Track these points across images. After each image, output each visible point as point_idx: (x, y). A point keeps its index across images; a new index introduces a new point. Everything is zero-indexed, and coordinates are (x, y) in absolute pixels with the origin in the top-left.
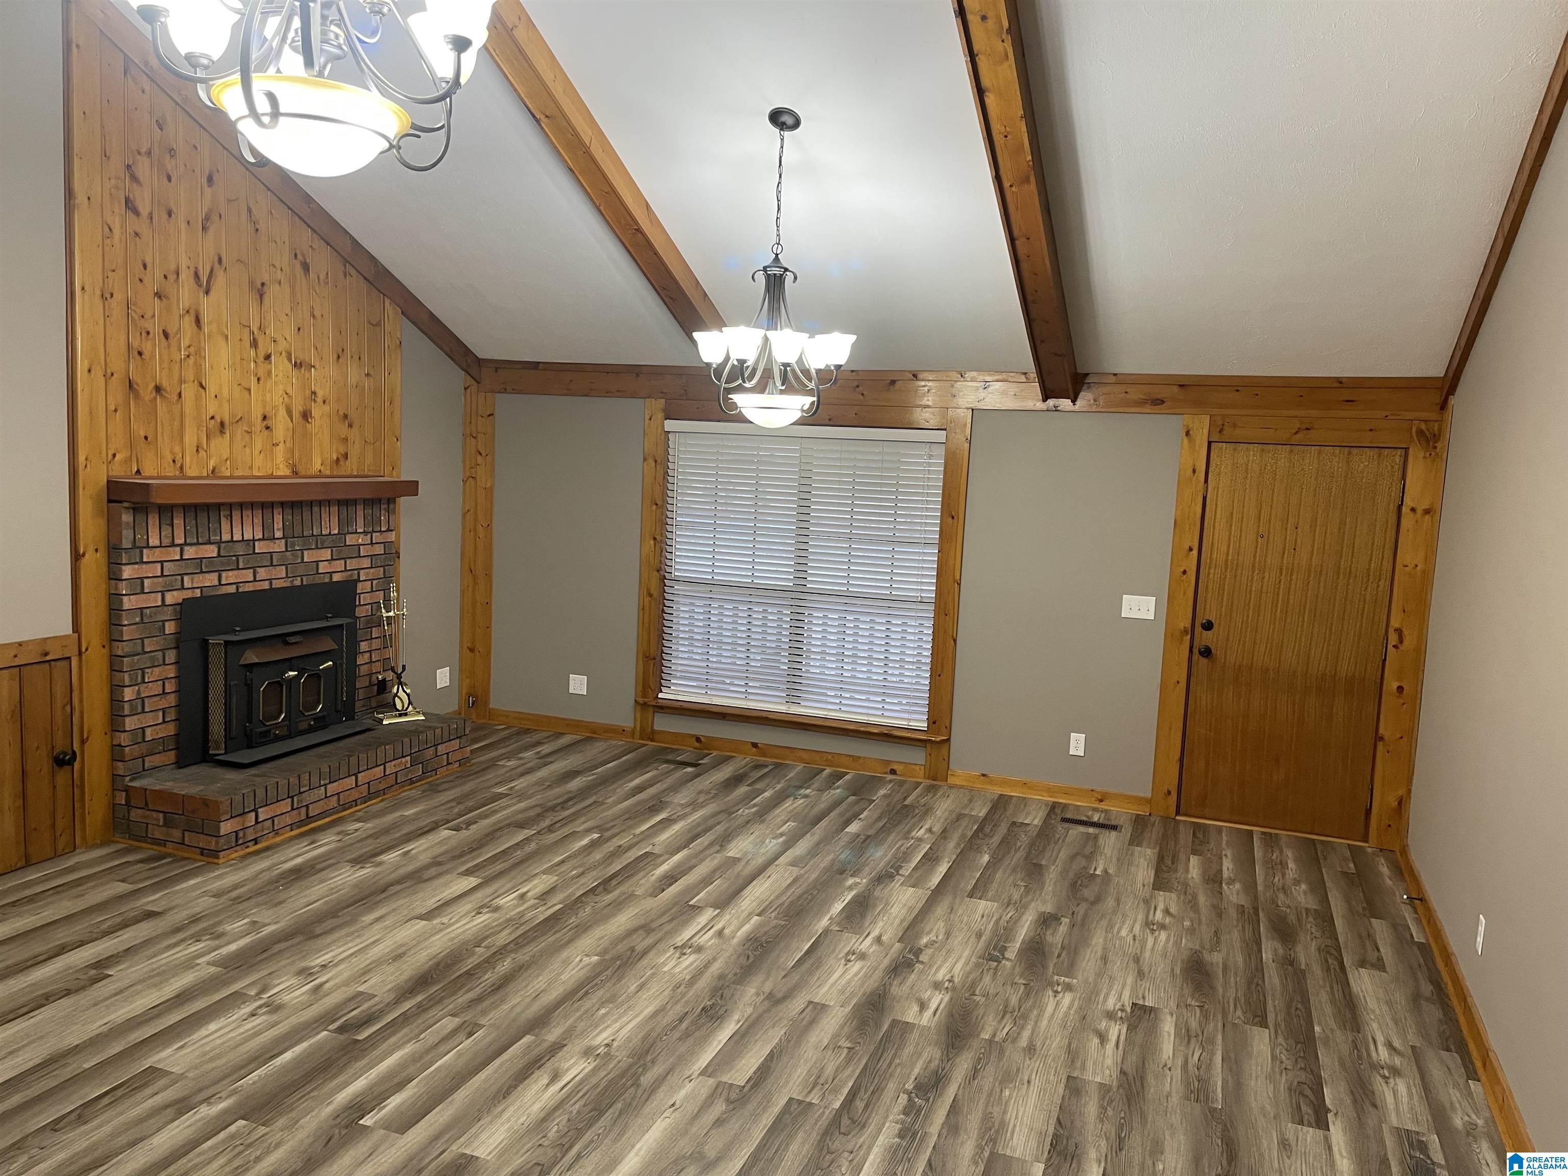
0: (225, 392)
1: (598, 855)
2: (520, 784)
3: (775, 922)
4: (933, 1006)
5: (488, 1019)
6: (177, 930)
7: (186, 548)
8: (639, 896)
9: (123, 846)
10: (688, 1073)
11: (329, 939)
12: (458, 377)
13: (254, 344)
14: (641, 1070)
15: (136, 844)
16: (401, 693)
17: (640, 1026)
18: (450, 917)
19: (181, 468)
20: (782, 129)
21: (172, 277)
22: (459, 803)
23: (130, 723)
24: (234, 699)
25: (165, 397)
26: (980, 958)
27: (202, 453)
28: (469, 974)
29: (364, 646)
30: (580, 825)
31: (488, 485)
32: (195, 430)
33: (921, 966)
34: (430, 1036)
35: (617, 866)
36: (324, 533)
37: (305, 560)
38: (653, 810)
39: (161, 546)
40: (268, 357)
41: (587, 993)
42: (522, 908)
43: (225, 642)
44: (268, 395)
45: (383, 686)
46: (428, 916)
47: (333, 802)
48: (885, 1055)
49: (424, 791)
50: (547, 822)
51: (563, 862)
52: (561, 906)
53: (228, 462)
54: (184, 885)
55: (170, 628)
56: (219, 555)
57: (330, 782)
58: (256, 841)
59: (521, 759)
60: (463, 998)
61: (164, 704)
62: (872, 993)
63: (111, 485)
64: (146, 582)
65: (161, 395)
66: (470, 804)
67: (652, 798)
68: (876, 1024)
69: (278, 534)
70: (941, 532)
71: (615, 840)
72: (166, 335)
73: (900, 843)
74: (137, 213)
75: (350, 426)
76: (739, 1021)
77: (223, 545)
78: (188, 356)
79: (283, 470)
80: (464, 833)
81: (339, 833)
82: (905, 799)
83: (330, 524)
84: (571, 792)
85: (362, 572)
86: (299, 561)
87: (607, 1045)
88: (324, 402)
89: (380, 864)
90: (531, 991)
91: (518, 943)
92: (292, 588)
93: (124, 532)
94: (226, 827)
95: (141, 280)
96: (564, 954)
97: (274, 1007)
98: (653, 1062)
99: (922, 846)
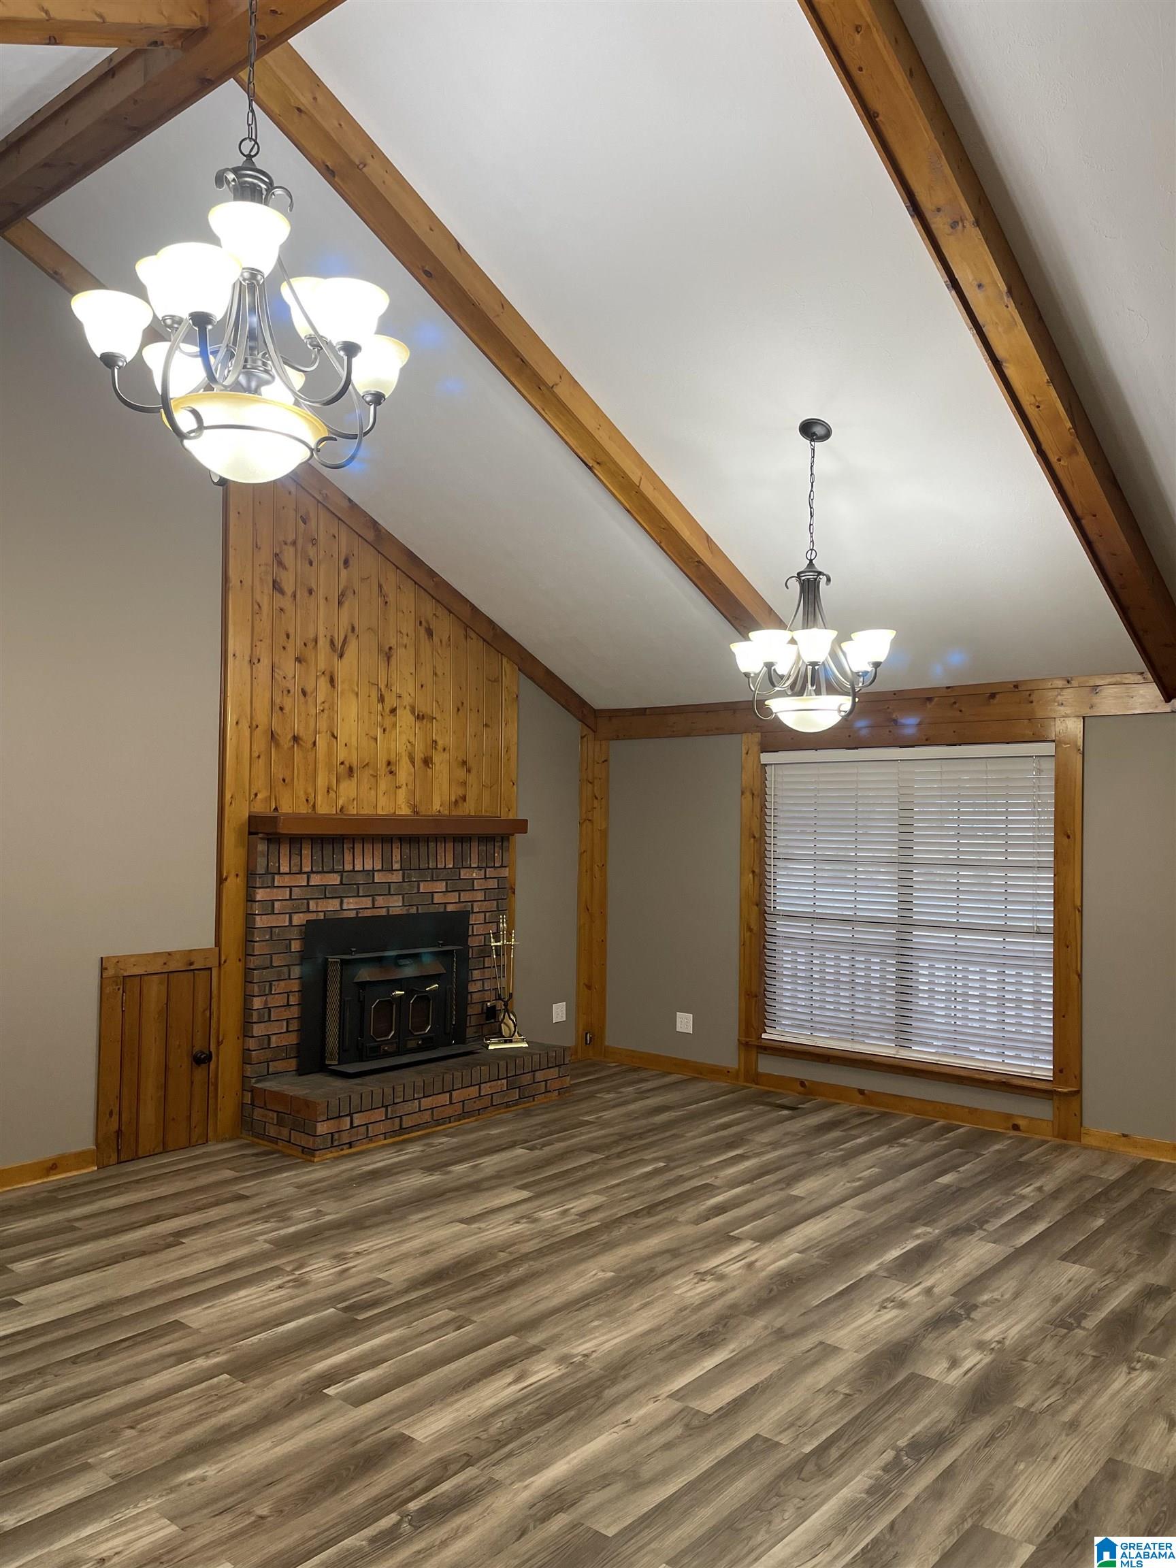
0: (354, 743)
1: (655, 1182)
2: (607, 1115)
3: (816, 1260)
4: (967, 1365)
5: (481, 1316)
6: (255, 1211)
7: (312, 875)
8: (680, 1222)
9: (246, 1141)
10: (656, 1393)
11: (374, 1231)
12: (573, 727)
13: (381, 699)
14: (609, 1383)
15: (256, 1140)
16: (507, 1020)
17: (629, 1341)
18: (487, 1224)
19: (314, 806)
20: (812, 440)
21: (311, 645)
22: (544, 1127)
23: (258, 1030)
24: (348, 1014)
25: (301, 745)
26: (1047, 1322)
27: (332, 794)
28: (483, 1275)
29: (476, 974)
30: (648, 1155)
31: (604, 827)
32: (327, 773)
33: (970, 1323)
34: (422, 1325)
35: (671, 1193)
36: (439, 866)
37: (421, 891)
38: (731, 1145)
39: (290, 873)
40: (393, 711)
41: (588, 1305)
42: (559, 1223)
43: (341, 960)
44: (393, 744)
45: (491, 1013)
46: (467, 1221)
47: (426, 1116)
48: (887, 1407)
49: (517, 1115)
50: (620, 1149)
51: (618, 1185)
52: (597, 1224)
53: (355, 802)
54: (279, 1176)
55: (296, 946)
56: (342, 883)
57: (424, 1097)
58: (350, 1145)
59: (620, 1093)
60: (466, 1296)
61: (287, 1014)
62: (898, 1344)
63: (253, 819)
64: (277, 904)
65: (298, 744)
66: (553, 1128)
67: (735, 1135)
68: (890, 1374)
69: (396, 866)
70: (1056, 854)
71: (677, 1170)
72: (304, 693)
73: (997, 1198)
74: (282, 592)
75: (469, 771)
76: (733, 1351)
77: (345, 874)
78: (323, 711)
79: (405, 810)
80: (537, 1153)
81: (424, 1145)
82: (1021, 1156)
83: (446, 859)
84: (654, 1124)
85: (475, 904)
86: (415, 891)
87: (585, 1355)
88: (444, 750)
89: (449, 1172)
90: (533, 1296)
91: (540, 1253)
92: (408, 915)
93: (259, 859)
94: (322, 1128)
95: (284, 648)
96: (582, 1267)
97: (300, 1283)
98: (625, 1377)
99: (1023, 1204)
